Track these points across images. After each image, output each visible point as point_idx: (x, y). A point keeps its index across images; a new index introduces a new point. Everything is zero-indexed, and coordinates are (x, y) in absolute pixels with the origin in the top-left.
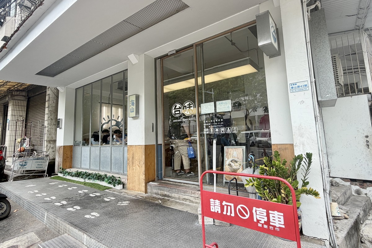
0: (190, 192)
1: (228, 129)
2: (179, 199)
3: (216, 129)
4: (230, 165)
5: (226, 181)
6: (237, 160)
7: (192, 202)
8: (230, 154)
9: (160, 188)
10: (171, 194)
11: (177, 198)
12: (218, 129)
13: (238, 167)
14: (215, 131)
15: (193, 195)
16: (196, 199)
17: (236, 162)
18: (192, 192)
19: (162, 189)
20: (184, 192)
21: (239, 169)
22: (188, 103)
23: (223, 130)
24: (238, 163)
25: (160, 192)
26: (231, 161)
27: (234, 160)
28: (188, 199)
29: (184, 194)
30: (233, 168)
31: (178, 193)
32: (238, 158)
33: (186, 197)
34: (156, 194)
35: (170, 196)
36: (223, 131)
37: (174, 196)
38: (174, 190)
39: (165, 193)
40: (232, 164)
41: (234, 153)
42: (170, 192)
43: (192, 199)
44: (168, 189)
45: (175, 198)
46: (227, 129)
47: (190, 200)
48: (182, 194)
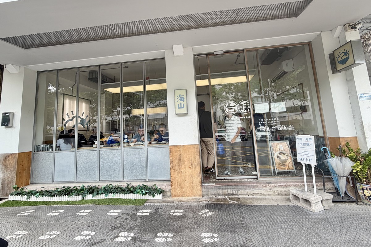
0: (261, 186)
1: (285, 126)
2: (247, 194)
3: (272, 127)
4: (278, 157)
5: (278, 171)
6: (284, 152)
7: (264, 195)
8: (276, 148)
9: (222, 188)
10: (236, 192)
11: (245, 194)
12: (274, 126)
13: (286, 158)
14: (272, 129)
15: (264, 188)
16: (268, 192)
17: (284, 154)
18: (263, 186)
19: (225, 188)
20: (254, 187)
21: (287, 159)
22: (245, 102)
23: (279, 127)
24: (286, 154)
25: (221, 192)
26: (279, 154)
27: (281, 152)
28: (258, 194)
29: (253, 189)
30: (282, 159)
31: (246, 189)
32: (285, 151)
33: (256, 192)
34: (215, 195)
35: (235, 194)
36: (279, 129)
37: (240, 193)
38: (241, 187)
39: (229, 192)
40: (281, 156)
41: (280, 146)
42: (236, 190)
43: (263, 192)
44: (232, 187)
45: (242, 195)
46: (283, 127)
47: (261, 194)
48: (251, 189)
